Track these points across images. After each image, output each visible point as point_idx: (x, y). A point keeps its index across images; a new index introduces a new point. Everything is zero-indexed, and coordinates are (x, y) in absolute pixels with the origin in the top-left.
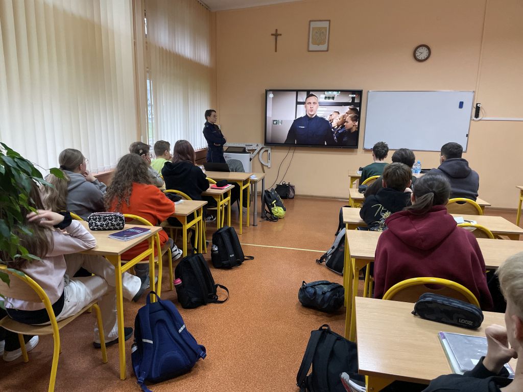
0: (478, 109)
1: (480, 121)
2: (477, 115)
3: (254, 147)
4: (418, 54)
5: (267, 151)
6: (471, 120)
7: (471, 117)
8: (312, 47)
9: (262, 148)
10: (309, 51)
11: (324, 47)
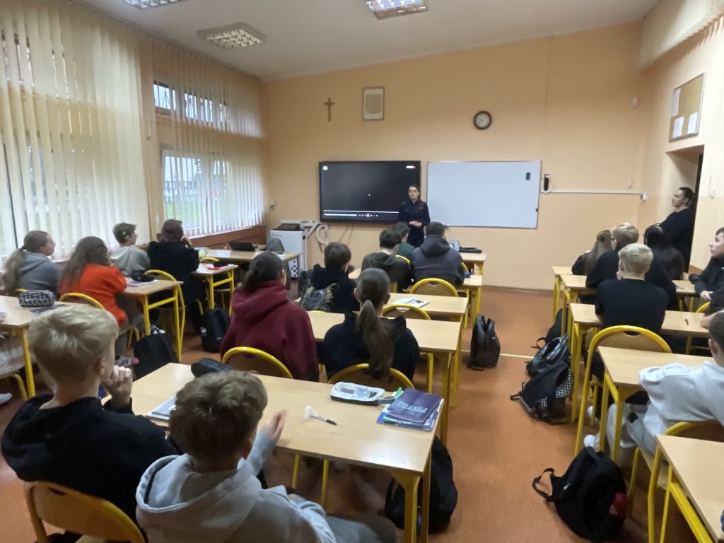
0: (547, 181)
1: (551, 194)
2: (546, 188)
3: (310, 224)
4: (478, 121)
5: (323, 228)
6: (540, 193)
7: (540, 189)
8: (367, 116)
9: (318, 225)
10: (364, 120)
11: (379, 116)
